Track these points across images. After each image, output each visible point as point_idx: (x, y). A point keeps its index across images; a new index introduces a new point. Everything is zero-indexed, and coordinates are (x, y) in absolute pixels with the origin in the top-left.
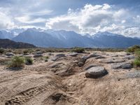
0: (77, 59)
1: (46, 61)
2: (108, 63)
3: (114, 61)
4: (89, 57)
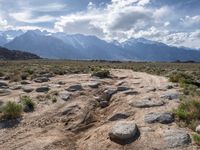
0: (99, 93)
1: (55, 101)
2: (141, 107)
3: (150, 103)
4: (115, 92)
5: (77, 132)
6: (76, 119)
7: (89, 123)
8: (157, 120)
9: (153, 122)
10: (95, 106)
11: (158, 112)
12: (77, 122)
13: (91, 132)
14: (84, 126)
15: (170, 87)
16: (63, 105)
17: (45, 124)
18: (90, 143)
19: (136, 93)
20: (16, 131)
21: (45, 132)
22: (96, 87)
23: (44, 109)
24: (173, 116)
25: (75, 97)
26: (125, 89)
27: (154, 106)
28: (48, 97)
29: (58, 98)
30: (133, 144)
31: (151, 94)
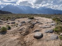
0: (30, 24)
1: (17, 26)
2: (43, 28)
3: (46, 27)
4: (36, 24)
5: (24, 35)
6: (24, 32)
7: (27, 33)
8: (48, 32)
9: (47, 32)
10: (29, 28)
11: (49, 29)
12: (24, 33)
13: (28, 35)
14: (26, 34)
15: (53, 22)
16: (20, 28)
17: (14, 33)
18: (28, 39)
19: (42, 24)
20: (5, 35)
21: (14, 35)
22: (30, 22)
23: (14, 29)
24: (53, 31)
25: (23, 25)
26: (38, 23)
27: (47, 28)
28: (15, 25)
29: (18, 26)
30: (41, 39)
31: (47, 24)
